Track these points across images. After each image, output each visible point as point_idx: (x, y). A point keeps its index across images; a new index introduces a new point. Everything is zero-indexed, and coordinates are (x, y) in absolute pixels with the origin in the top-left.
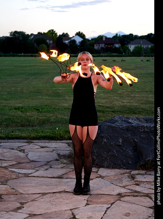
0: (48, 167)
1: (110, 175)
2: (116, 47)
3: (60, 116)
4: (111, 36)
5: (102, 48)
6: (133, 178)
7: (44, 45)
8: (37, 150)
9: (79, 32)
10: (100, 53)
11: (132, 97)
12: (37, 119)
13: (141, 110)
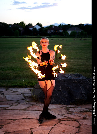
0: (18, 103)
1: (54, 108)
2: (60, 32)
3: (26, 73)
4: (57, 26)
5: (52, 32)
6: (68, 109)
7: (17, 30)
8: (12, 94)
9: (39, 23)
10: (51, 35)
11: (69, 62)
12: (12, 75)
13: (74, 70)
